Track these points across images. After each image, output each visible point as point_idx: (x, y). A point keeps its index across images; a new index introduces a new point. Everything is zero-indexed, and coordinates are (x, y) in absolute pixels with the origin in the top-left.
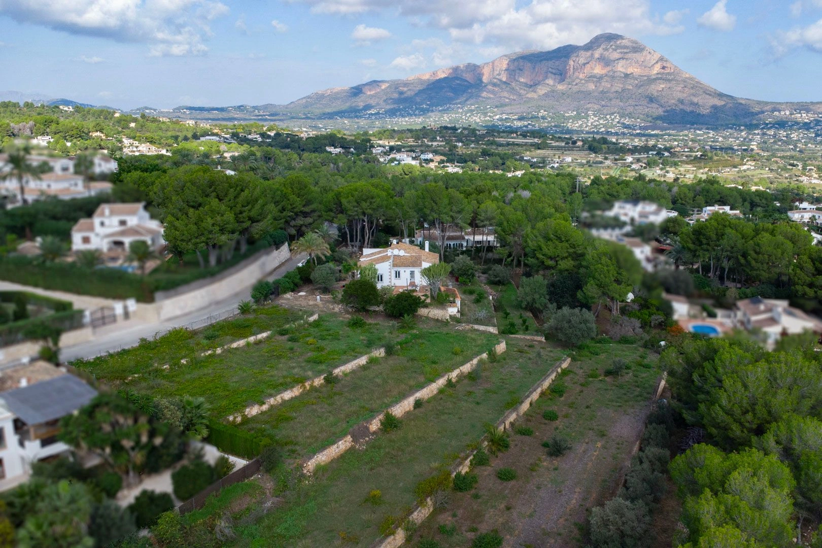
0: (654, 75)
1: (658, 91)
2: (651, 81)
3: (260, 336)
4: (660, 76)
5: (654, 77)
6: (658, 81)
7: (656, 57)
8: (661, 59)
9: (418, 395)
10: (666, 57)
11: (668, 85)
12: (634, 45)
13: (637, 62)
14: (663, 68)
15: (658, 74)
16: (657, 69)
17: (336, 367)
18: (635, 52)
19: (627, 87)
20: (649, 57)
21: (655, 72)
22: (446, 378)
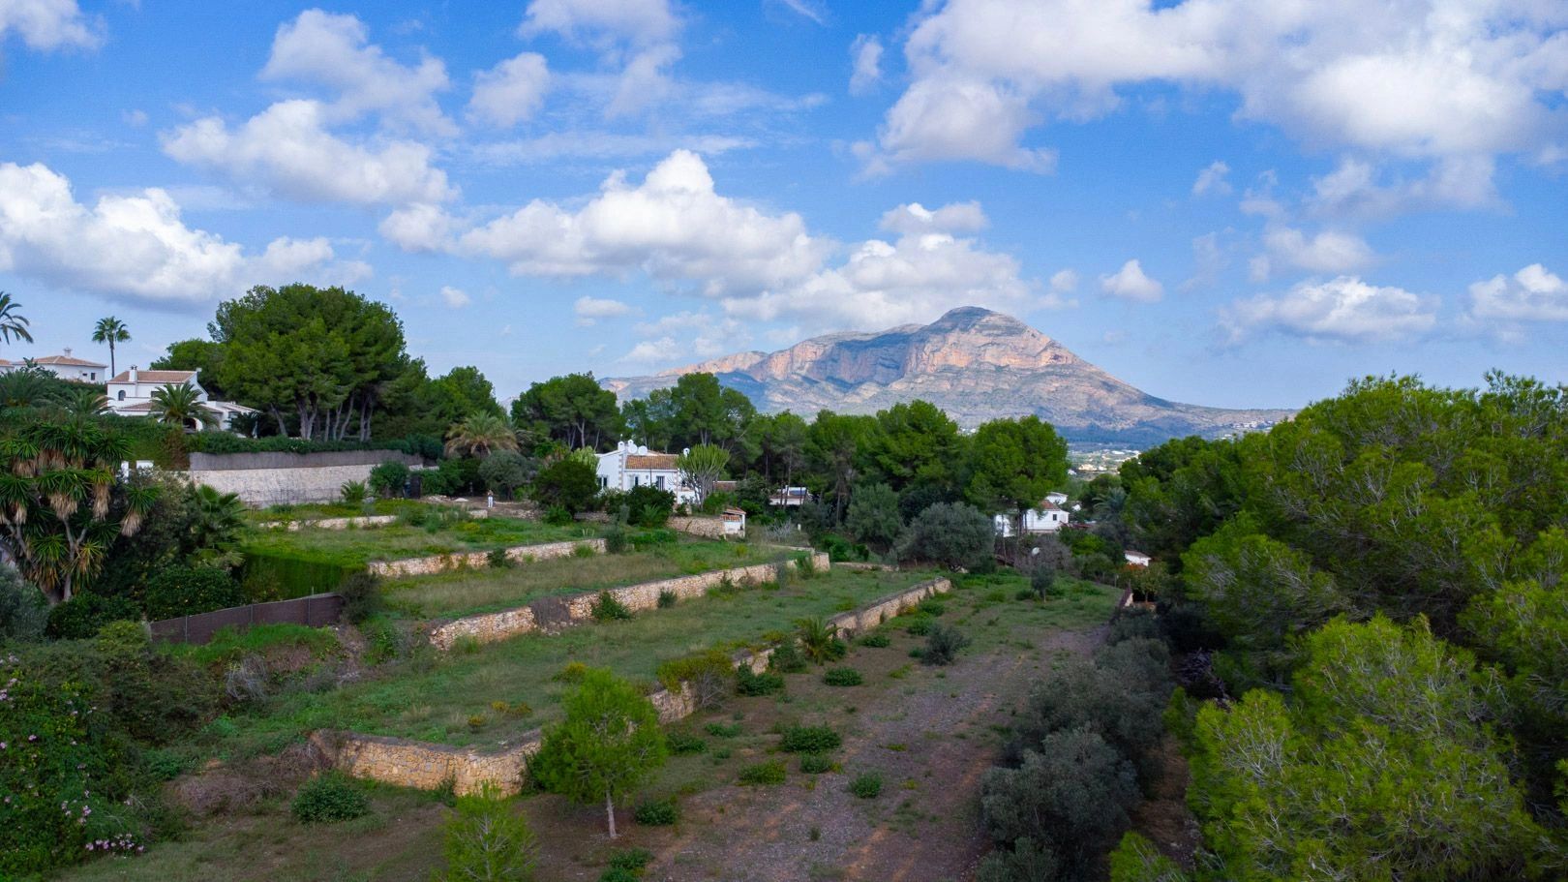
0: (1042, 368)
1: (1049, 392)
2: (1037, 376)
3: (375, 520)
4: (1050, 370)
5: (1041, 371)
6: (1048, 378)
7: (1044, 341)
8: (1052, 345)
9: (667, 585)
10: (1059, 341)
11: (1065, 384)
12: (1009, 324)
13: (1015, 349)
14: (1056, 357)
15: (1047, 366)
16: (1045, 359)
17: (514, 546)
18: (1011, 334)
19: (1001, 386)
20: (1032, 341)
21: (1043, 364)
22: (720, 574)
